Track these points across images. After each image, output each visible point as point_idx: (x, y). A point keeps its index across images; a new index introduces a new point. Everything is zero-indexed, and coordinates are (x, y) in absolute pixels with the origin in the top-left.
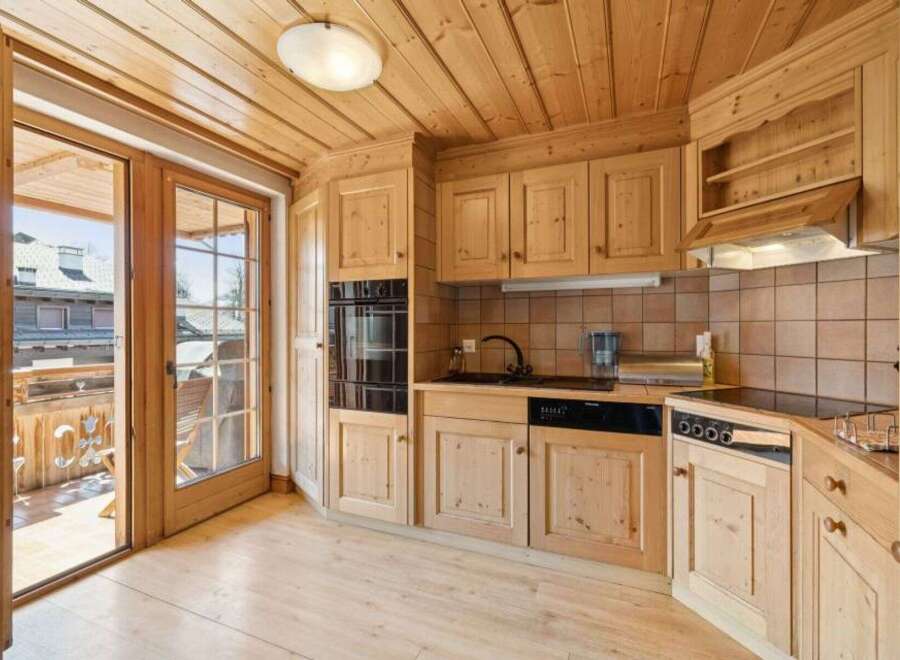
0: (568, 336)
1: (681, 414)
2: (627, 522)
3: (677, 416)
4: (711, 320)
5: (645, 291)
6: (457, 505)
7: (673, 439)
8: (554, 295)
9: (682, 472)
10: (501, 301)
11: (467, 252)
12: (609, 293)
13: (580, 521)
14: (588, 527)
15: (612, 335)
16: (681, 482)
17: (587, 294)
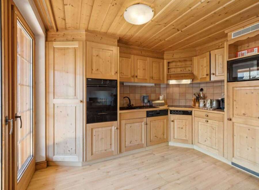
0: (138, 96)
1: (172, 110)
2: (163, 134)
3: (171, 111)
4: (161, 93)
5: (152, 87)
6: (130, 143)
7: (170, 115)
8: (135, 86)
9: (173, 121)
10: (123, 87)
11: (123, 74)
12: (145, 87)
13: (156, 136)
14: (157, 137)
15: (147, 96)
16: (172, 123)
17: (141, 87)
